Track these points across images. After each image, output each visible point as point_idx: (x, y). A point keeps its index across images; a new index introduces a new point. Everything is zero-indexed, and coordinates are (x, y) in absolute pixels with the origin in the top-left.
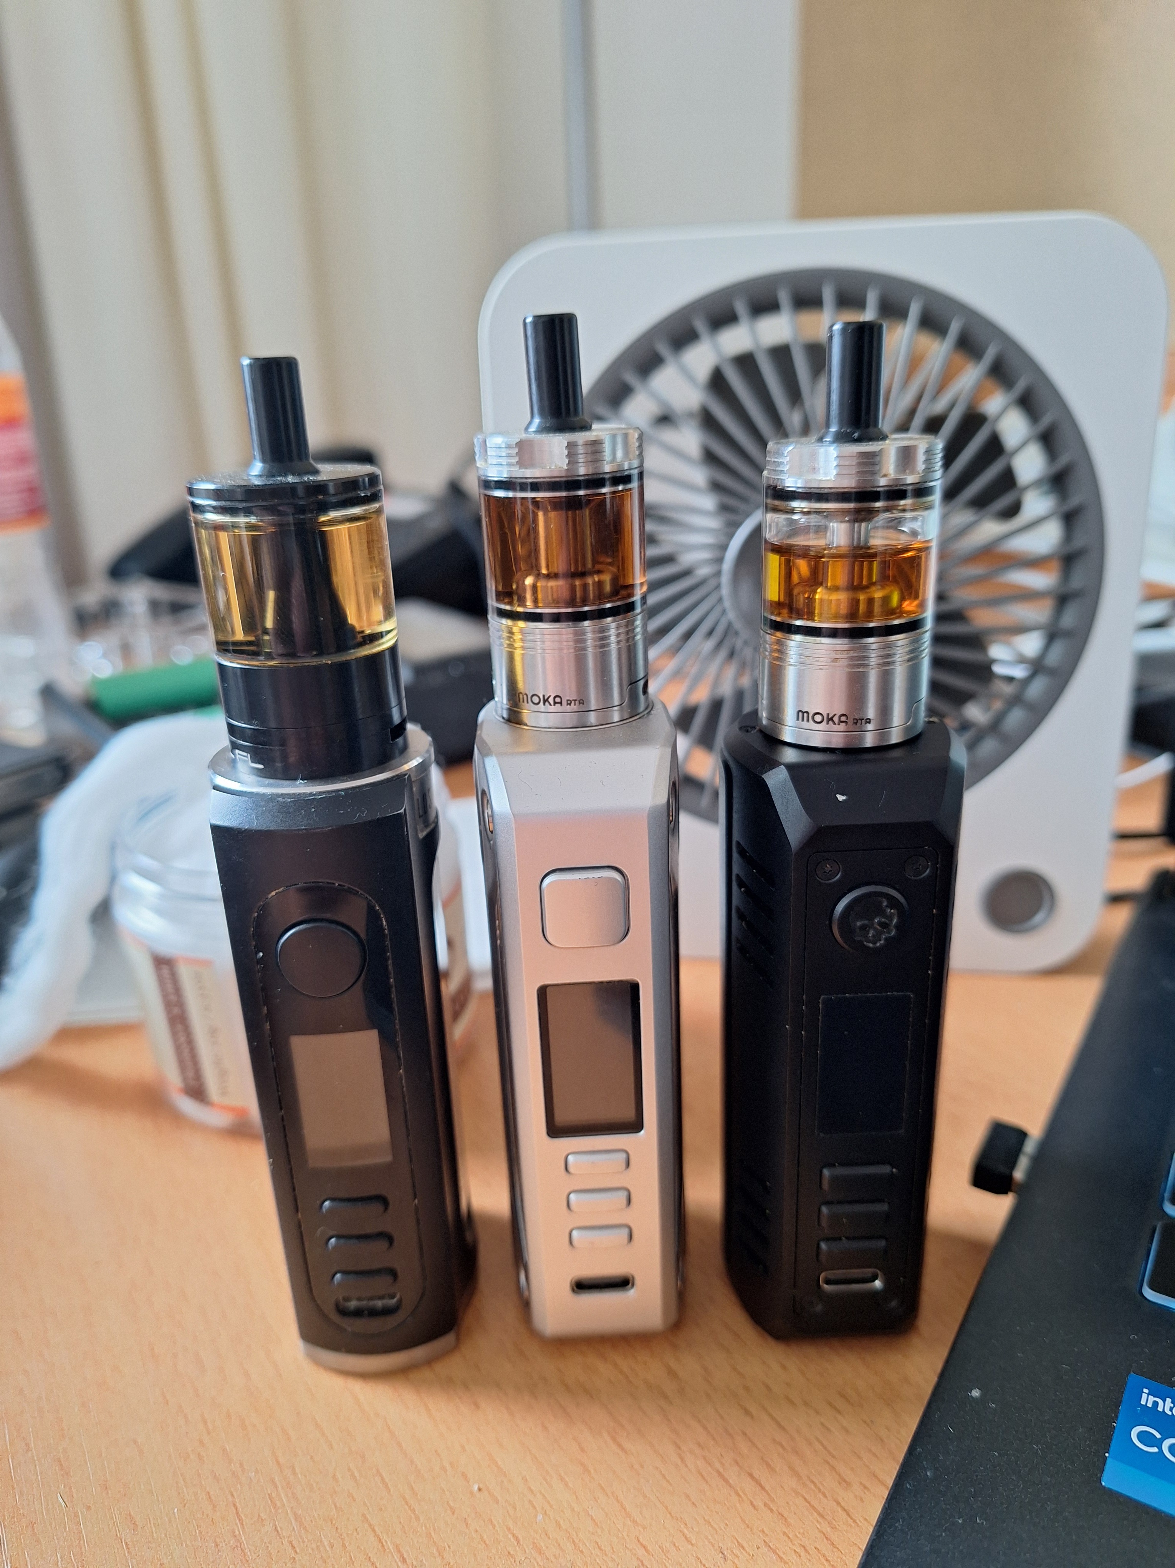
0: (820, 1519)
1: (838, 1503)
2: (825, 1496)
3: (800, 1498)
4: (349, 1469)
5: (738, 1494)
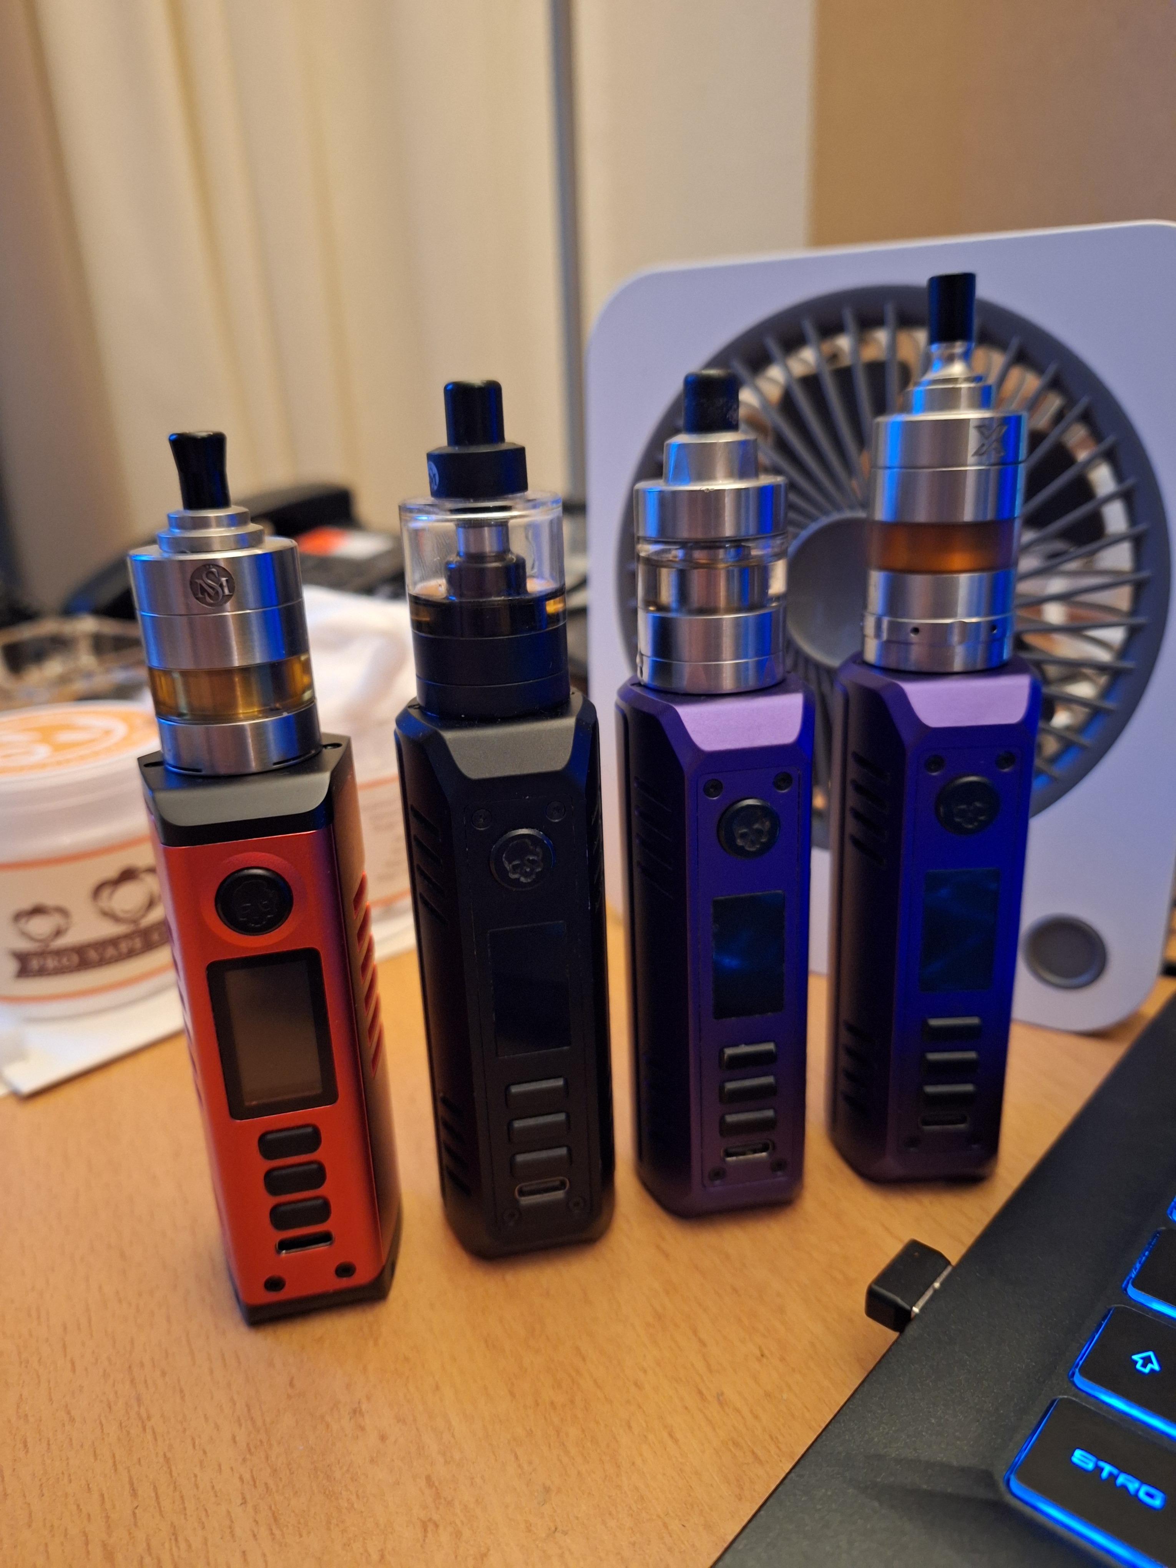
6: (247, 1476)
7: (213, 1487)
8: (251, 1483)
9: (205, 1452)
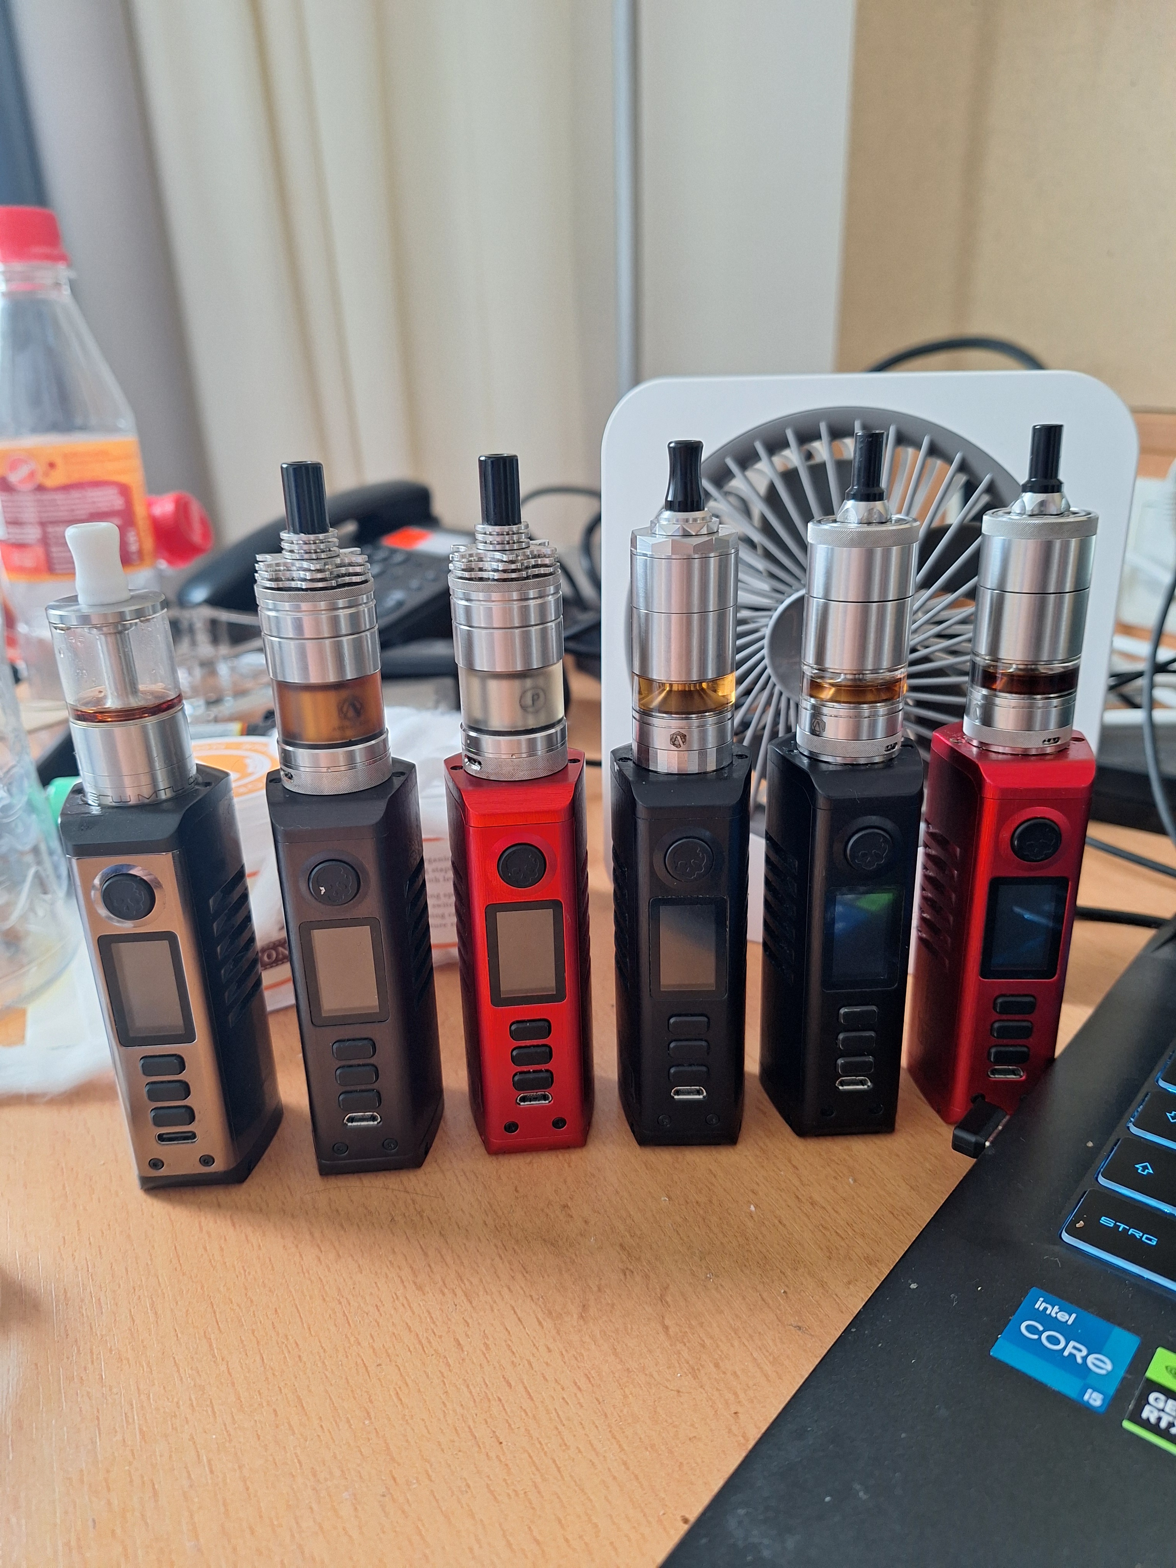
0: (537, 1473)
1: (554, 1461)
2: (545, 1453)
3: (526, 1455)
4: (190, 1399)
5: (479, 1446)
6: (500, 1244)
7: (478, 1251)
8: (503, 1248)
9: (467, 1230)
